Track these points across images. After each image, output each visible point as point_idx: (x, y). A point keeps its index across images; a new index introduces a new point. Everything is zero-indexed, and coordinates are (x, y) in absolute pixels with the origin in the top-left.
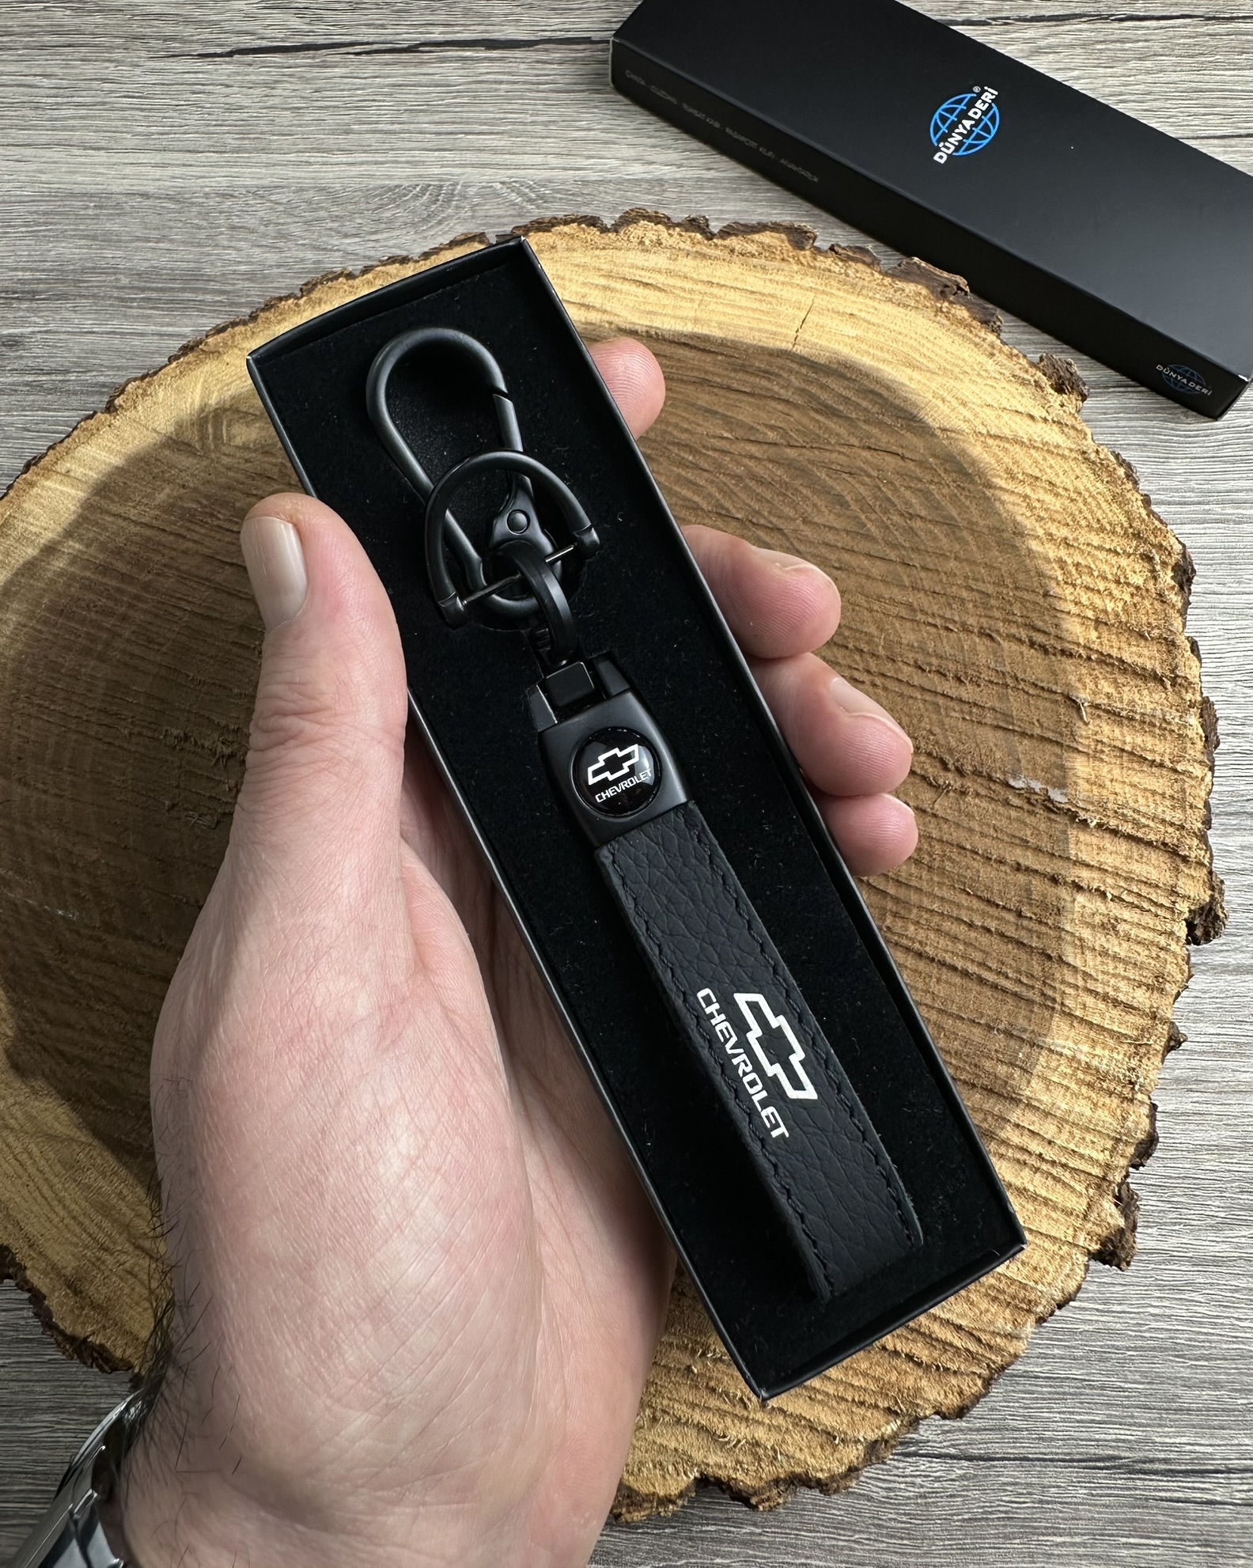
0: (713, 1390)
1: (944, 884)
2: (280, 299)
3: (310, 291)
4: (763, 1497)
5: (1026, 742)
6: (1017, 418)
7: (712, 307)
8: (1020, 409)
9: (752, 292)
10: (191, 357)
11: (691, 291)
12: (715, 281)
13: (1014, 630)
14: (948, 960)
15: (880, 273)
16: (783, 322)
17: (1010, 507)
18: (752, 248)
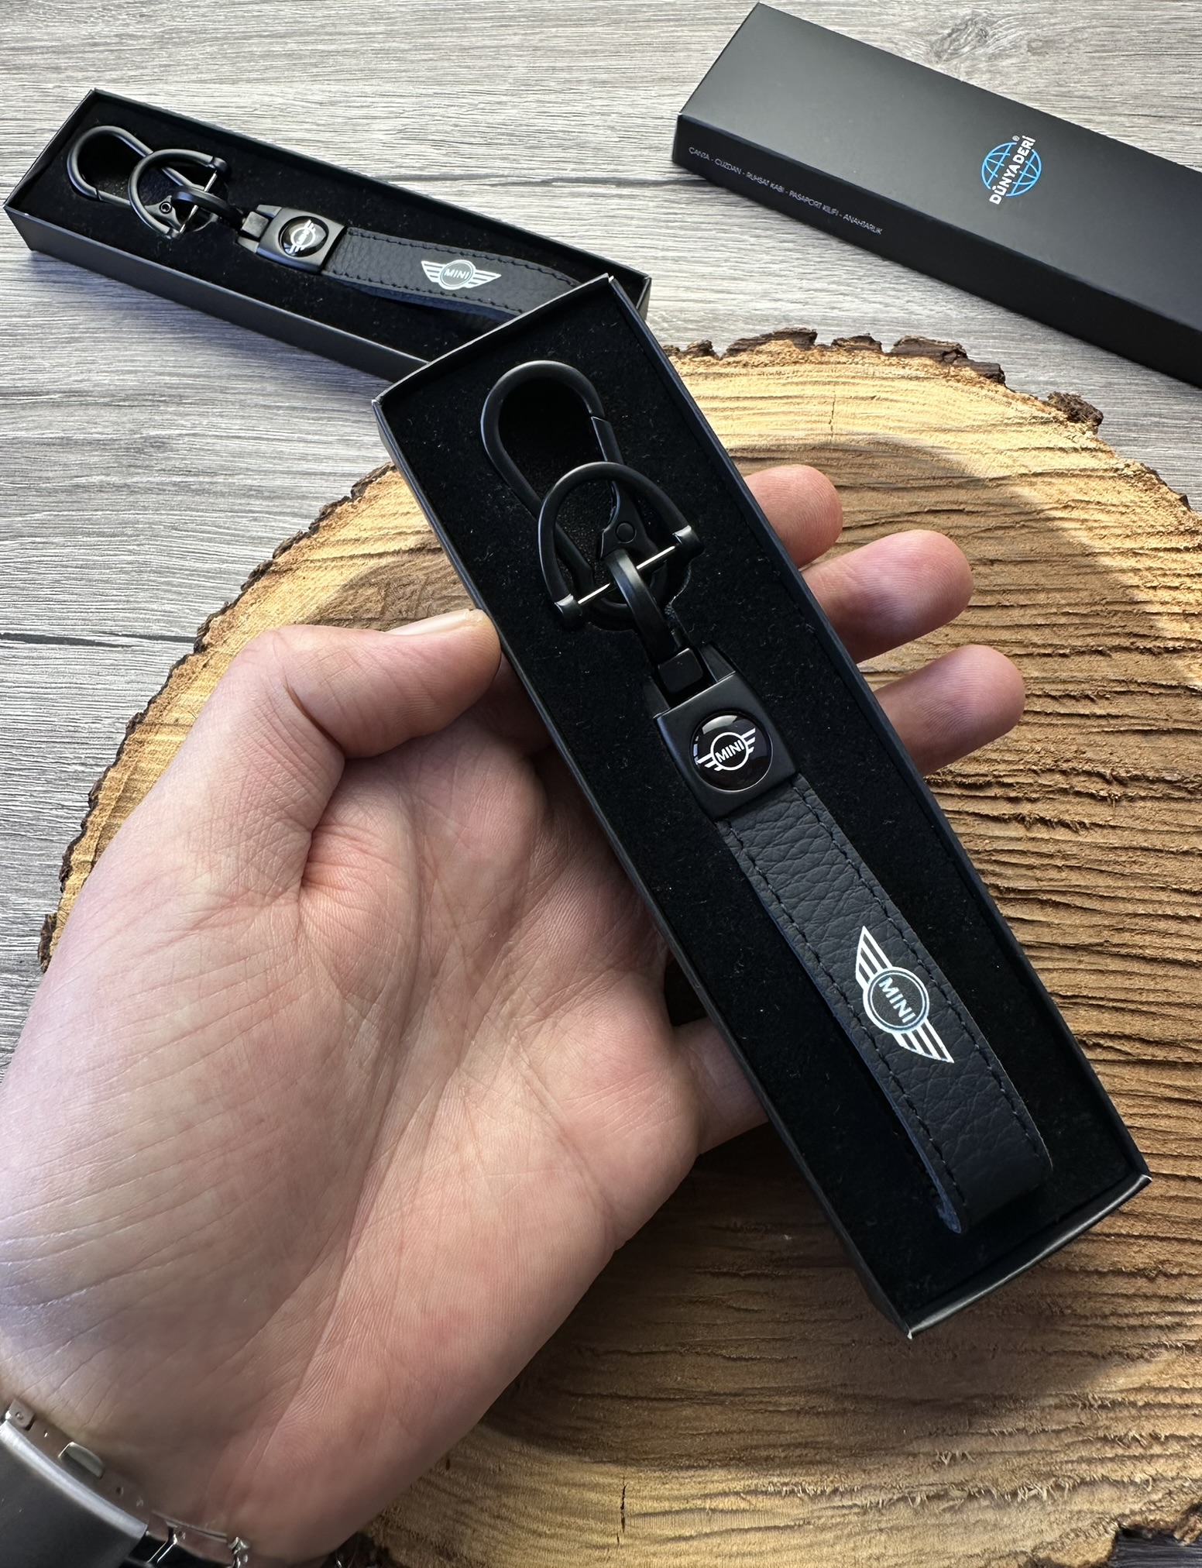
0: (1105, 1439)
1: (1141, 887)
2: (334, 505)
3: (361, 491)
4: (1186, 1528)
5: (1164, 738)
6: (1049, 454)
7: (746, 419)
8: (1051, 446)
9: (781, 398)
10: (264, 581)
11: (724, 409)
12: (742, 395)
13: (1116, 641)
14: (1169, 956)
15: (887, 355)
16: (814, 418)
17: (1073, 533)
18: (764, 358)
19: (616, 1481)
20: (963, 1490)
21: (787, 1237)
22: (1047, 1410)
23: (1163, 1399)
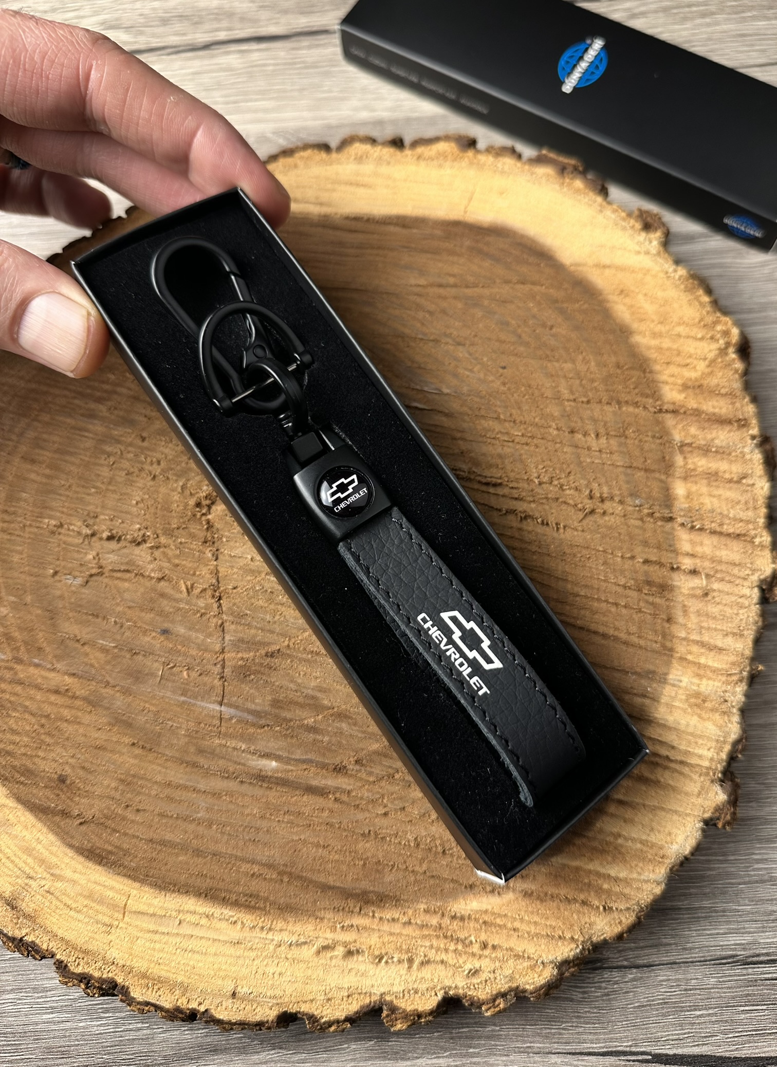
0: (451, 938)
4: (492, 1005)
5: (639, 474)
19: (125, 888)
20: (346, 947)
21: (274, 764)
22: (418, 912)
23: (498, 921)
